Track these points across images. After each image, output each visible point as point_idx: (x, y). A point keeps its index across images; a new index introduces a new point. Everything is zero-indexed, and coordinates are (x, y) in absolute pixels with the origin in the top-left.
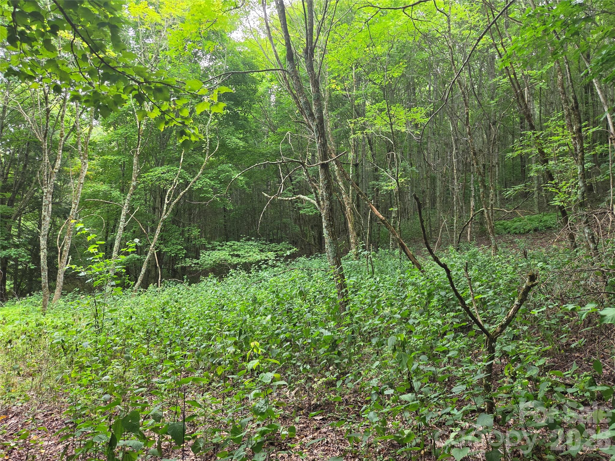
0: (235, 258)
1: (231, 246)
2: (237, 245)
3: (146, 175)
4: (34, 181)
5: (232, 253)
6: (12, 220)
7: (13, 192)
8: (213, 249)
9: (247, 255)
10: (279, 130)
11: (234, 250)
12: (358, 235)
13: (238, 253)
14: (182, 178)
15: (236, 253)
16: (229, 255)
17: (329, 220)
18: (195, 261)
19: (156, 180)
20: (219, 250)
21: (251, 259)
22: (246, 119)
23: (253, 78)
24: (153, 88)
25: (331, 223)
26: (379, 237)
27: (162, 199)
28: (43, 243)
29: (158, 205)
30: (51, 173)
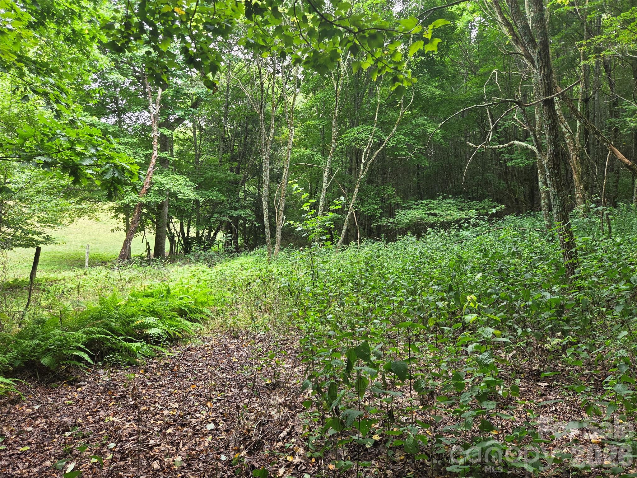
0: (431, 217)
1: (427, 205)
2: (434, 204)
3: (343, 136)
4: (254, 151)
5: (428, 212)
6: (240, 185)
7: (239, 161)
8: (409, 208)
9: (444, 213)
10: (481, 70)
11: (430, 209)
12: (586, 188)
13: (435, 211)
14: (377, 137)
15: (432, 212)
16: (425, 214)
17: (553, 168)
18: (391, 220)
19: (353, 141)
20: (415, 209)
21: (449, 218)
22: (443, 64)
23: (452, 13)
24: (367, 36)
25: (556, 171)
26: (617, 191)
27: (357, 159)
28: (265, 203)
29: (354, 165)
30: (268, 141)
